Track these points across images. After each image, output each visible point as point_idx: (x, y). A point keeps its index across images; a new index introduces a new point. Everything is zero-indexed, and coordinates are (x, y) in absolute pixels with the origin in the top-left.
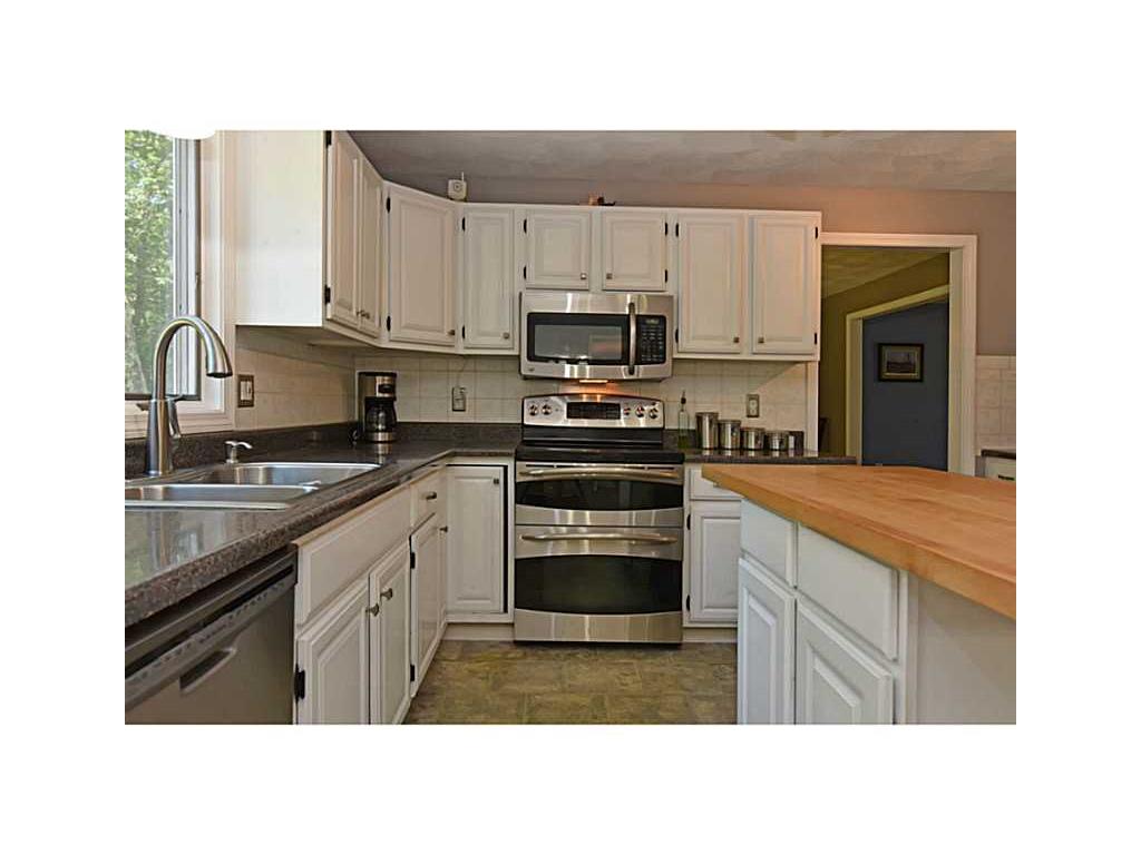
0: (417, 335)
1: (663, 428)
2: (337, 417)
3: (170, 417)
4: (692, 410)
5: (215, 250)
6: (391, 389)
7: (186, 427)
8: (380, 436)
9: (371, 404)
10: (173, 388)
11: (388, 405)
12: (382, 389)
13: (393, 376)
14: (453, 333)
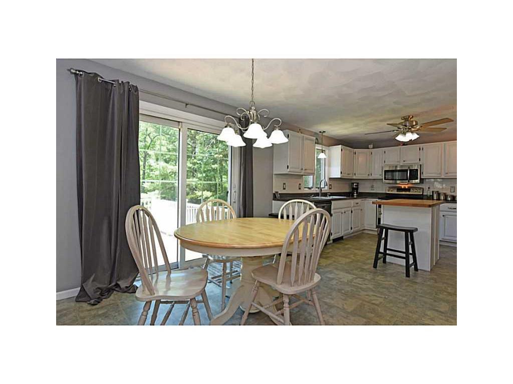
0: (360, 176)
1: (422, 194)
2: (348, 191)
3: (321, 190)
4: (431, 190)
5: (327, 168)
6: (357, 186)
7: (323, 192)
8: (355, 195)
9: (353, 189)
10: (322, 187)
11: (357, 189)
12: (356, 186)
13: (358, 183)
14: (369, 175)
